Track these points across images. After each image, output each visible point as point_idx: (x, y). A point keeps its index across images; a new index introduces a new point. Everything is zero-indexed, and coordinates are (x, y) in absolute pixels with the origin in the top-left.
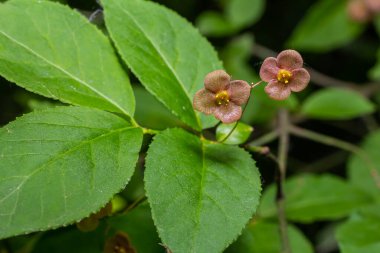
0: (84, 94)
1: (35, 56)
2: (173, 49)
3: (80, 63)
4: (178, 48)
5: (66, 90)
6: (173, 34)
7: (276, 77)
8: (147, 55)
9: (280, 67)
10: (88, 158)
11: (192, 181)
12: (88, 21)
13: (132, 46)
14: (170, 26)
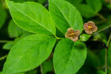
0: (42, 29)
1: (30, 18)
2: (68, 14)
3: (42, 20)
4: (69, 14)
5: (36, 29)
6: (68, 10)
7: (88, 28)
8: (59, 17)
9: (89, 25)
10: (38, 50)
11: (67, 56)
12: (44, 8)
13: (55, 15)
14: (68, 7)
